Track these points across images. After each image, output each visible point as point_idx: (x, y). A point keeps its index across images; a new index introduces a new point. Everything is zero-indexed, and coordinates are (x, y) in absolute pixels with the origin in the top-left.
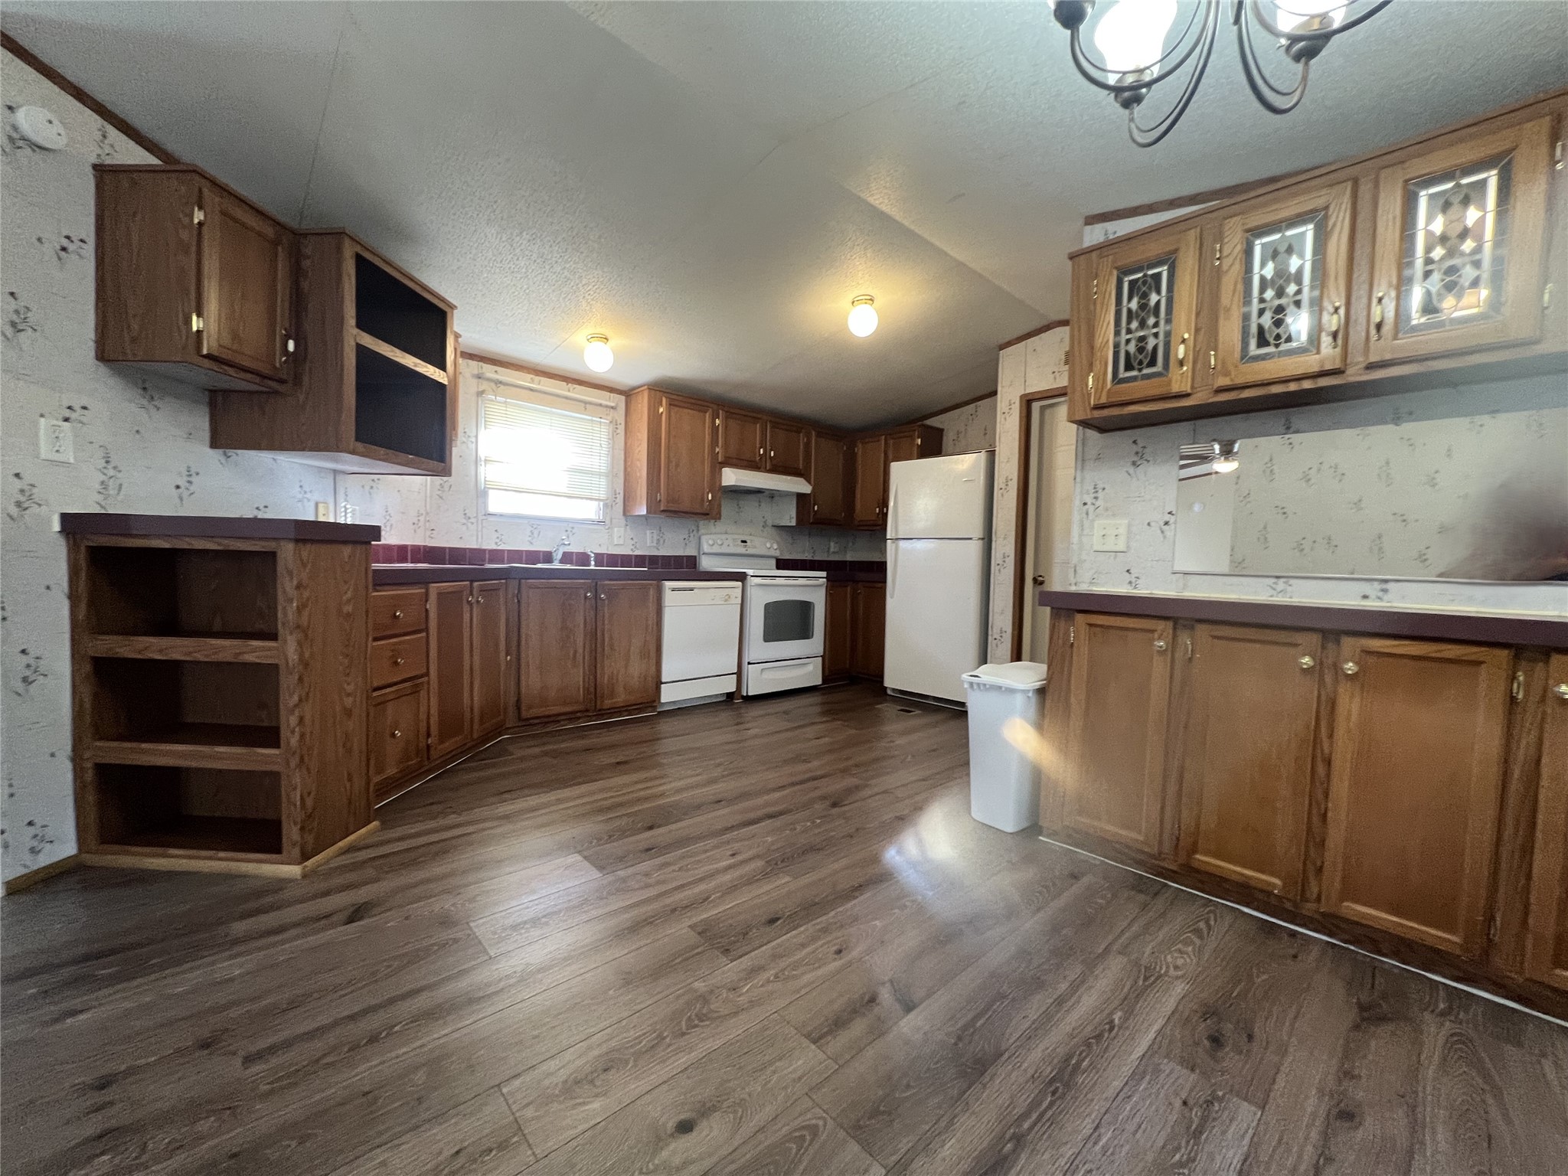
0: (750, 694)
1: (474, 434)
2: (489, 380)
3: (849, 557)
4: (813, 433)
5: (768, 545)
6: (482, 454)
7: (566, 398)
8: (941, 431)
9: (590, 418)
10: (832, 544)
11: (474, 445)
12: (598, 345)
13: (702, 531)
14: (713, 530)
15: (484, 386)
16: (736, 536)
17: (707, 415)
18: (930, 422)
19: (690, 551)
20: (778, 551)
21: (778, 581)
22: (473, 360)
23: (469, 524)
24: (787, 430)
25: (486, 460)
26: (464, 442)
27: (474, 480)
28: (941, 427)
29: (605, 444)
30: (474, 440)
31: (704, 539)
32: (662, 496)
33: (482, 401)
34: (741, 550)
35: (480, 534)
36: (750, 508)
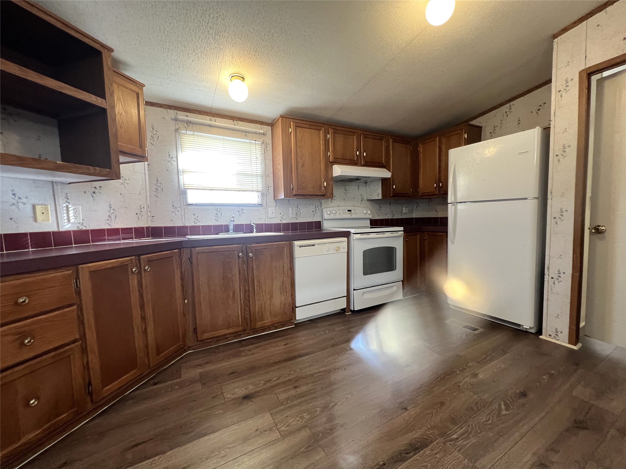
0: (355, 309)
1: (175, 156)
2: (182, 121)
3: (415, 215)
4: (391, 140)
5: (365, 212)
6: (181, 167)
7: (233, 130)
8: (480, 128)
9: (249, 141)
10: (404, 209)
11: (175, 163)
12: (237, 82)
13: (323, 206)
14: (330, 205)
15: (180, 125)
16: (344, 208)
17: (321, 132)
18: (474, 122)
19: (317, 219)
20: (371, 215)
21: (372, 235)
22: (170, 109)
23: (177, 212)
24: (373, 139)
25: (183, 171)
26: (169, 161)
27: (177, 184)
28: (480, 125)
29: (259, 157)
30: (175, 159)
31: (324, 210)
32: (294, 185)
33: (178, 134)
34: (348, 215)
35: (183, 217)
36: (353, 189)
